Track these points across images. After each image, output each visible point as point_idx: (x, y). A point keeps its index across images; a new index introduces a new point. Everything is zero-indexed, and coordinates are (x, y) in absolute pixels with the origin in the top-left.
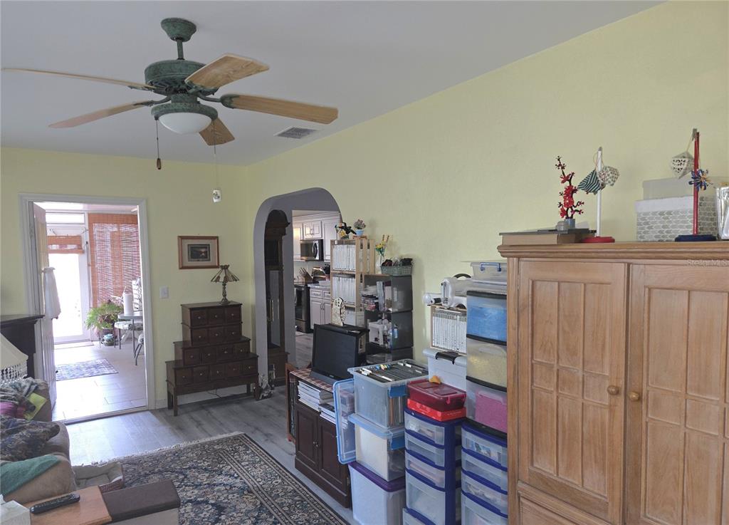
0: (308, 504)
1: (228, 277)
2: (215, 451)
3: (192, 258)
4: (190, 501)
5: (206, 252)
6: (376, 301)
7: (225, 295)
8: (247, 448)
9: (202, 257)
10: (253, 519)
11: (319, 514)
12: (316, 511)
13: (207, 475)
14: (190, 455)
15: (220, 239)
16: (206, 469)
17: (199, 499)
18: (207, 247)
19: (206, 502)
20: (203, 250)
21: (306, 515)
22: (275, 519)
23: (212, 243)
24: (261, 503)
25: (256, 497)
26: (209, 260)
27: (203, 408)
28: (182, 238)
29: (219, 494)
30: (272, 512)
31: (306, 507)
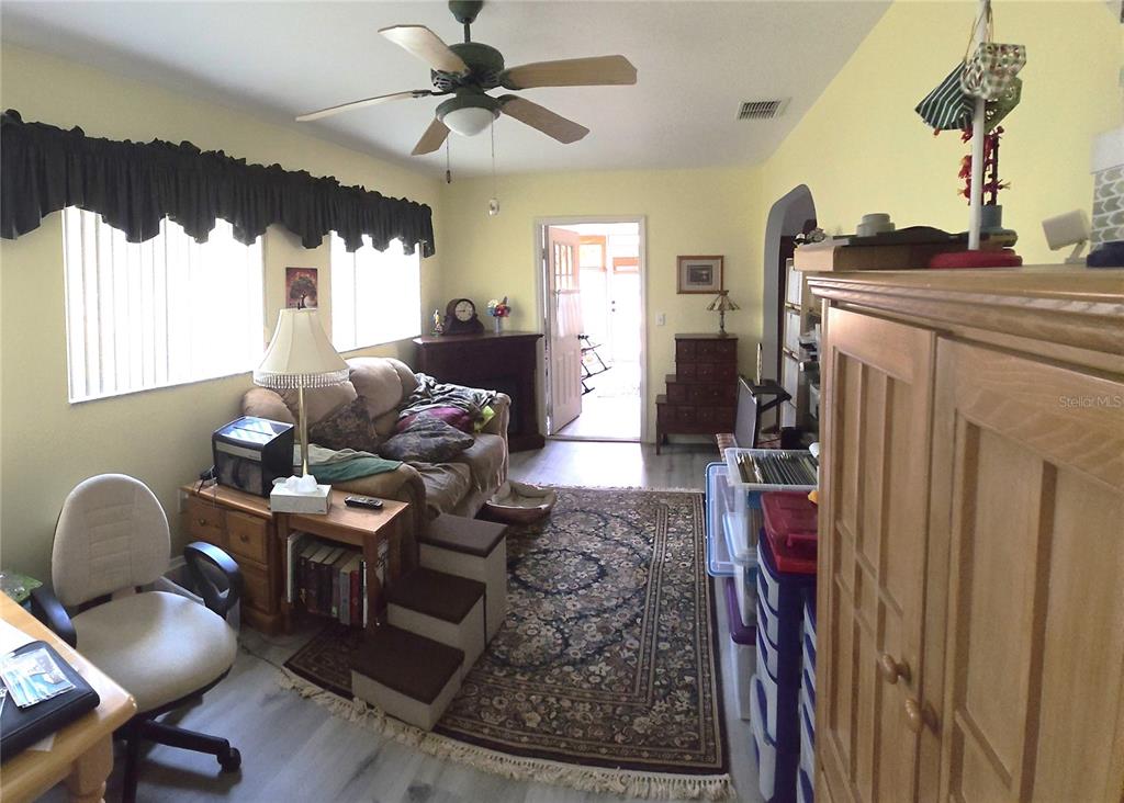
0: (694, 607)
1: (726, 305)
2: (658, 505)
3: (691, 280)
4: (583, 554)
5: (707, 275)
6: (812, 353)
7: (722, 327)
8: (691, 512)
9: (703, 281)
10: (621, 600)
11: (695, 626)
12: (694, 622)
13: (626, 530)
14: (632, 502)
15: (725, 260)
16: (630, 523)
17: (594, 555)
18: (709, 268)
19: (596, 561)
20: (704, 272)
21: (679, 620)
22: (642, 610)
23: (716, 265)
24: (646, 585)
25: (647, 576)
26: (711, 284)
27: (690, 452)
28: (681, 258)
29: (617, 556)
30: (647, 602)
31: (688, 610)
